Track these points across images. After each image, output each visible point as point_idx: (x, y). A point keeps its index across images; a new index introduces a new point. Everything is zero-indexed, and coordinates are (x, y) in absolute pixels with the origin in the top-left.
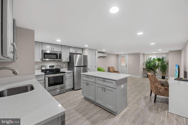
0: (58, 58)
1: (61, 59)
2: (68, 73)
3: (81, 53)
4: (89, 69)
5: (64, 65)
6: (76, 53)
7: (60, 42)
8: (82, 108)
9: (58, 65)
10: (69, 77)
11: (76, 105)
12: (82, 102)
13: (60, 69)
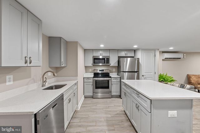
0: (106, 62)
1: (109, 63)
2: (114, 78)
3: (133, 56)
4: (143, 76)
5: (114, 69)
6: (126, 56)
7: (103, 47)
8: (114, 121)
9: (107, 70)
10: (116, 83)
11: (111, 114)
12: (119, 114)
13: (109, 73)
